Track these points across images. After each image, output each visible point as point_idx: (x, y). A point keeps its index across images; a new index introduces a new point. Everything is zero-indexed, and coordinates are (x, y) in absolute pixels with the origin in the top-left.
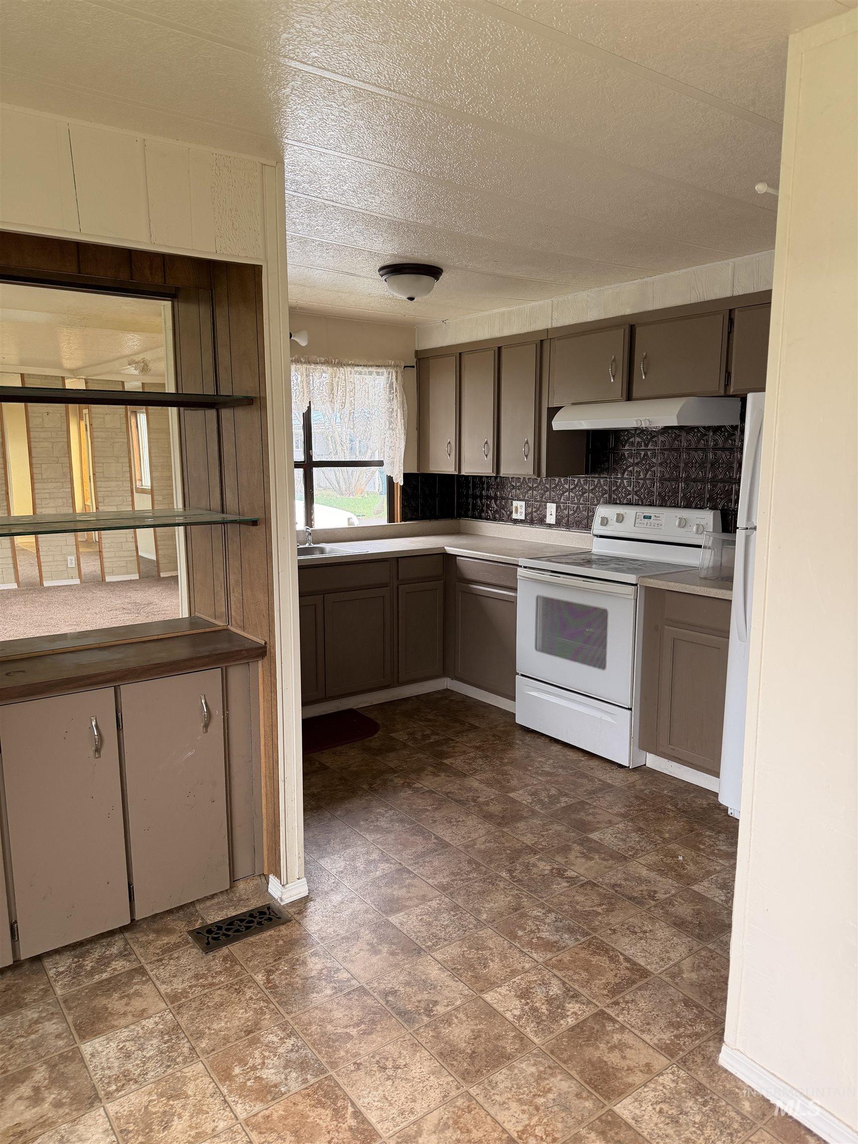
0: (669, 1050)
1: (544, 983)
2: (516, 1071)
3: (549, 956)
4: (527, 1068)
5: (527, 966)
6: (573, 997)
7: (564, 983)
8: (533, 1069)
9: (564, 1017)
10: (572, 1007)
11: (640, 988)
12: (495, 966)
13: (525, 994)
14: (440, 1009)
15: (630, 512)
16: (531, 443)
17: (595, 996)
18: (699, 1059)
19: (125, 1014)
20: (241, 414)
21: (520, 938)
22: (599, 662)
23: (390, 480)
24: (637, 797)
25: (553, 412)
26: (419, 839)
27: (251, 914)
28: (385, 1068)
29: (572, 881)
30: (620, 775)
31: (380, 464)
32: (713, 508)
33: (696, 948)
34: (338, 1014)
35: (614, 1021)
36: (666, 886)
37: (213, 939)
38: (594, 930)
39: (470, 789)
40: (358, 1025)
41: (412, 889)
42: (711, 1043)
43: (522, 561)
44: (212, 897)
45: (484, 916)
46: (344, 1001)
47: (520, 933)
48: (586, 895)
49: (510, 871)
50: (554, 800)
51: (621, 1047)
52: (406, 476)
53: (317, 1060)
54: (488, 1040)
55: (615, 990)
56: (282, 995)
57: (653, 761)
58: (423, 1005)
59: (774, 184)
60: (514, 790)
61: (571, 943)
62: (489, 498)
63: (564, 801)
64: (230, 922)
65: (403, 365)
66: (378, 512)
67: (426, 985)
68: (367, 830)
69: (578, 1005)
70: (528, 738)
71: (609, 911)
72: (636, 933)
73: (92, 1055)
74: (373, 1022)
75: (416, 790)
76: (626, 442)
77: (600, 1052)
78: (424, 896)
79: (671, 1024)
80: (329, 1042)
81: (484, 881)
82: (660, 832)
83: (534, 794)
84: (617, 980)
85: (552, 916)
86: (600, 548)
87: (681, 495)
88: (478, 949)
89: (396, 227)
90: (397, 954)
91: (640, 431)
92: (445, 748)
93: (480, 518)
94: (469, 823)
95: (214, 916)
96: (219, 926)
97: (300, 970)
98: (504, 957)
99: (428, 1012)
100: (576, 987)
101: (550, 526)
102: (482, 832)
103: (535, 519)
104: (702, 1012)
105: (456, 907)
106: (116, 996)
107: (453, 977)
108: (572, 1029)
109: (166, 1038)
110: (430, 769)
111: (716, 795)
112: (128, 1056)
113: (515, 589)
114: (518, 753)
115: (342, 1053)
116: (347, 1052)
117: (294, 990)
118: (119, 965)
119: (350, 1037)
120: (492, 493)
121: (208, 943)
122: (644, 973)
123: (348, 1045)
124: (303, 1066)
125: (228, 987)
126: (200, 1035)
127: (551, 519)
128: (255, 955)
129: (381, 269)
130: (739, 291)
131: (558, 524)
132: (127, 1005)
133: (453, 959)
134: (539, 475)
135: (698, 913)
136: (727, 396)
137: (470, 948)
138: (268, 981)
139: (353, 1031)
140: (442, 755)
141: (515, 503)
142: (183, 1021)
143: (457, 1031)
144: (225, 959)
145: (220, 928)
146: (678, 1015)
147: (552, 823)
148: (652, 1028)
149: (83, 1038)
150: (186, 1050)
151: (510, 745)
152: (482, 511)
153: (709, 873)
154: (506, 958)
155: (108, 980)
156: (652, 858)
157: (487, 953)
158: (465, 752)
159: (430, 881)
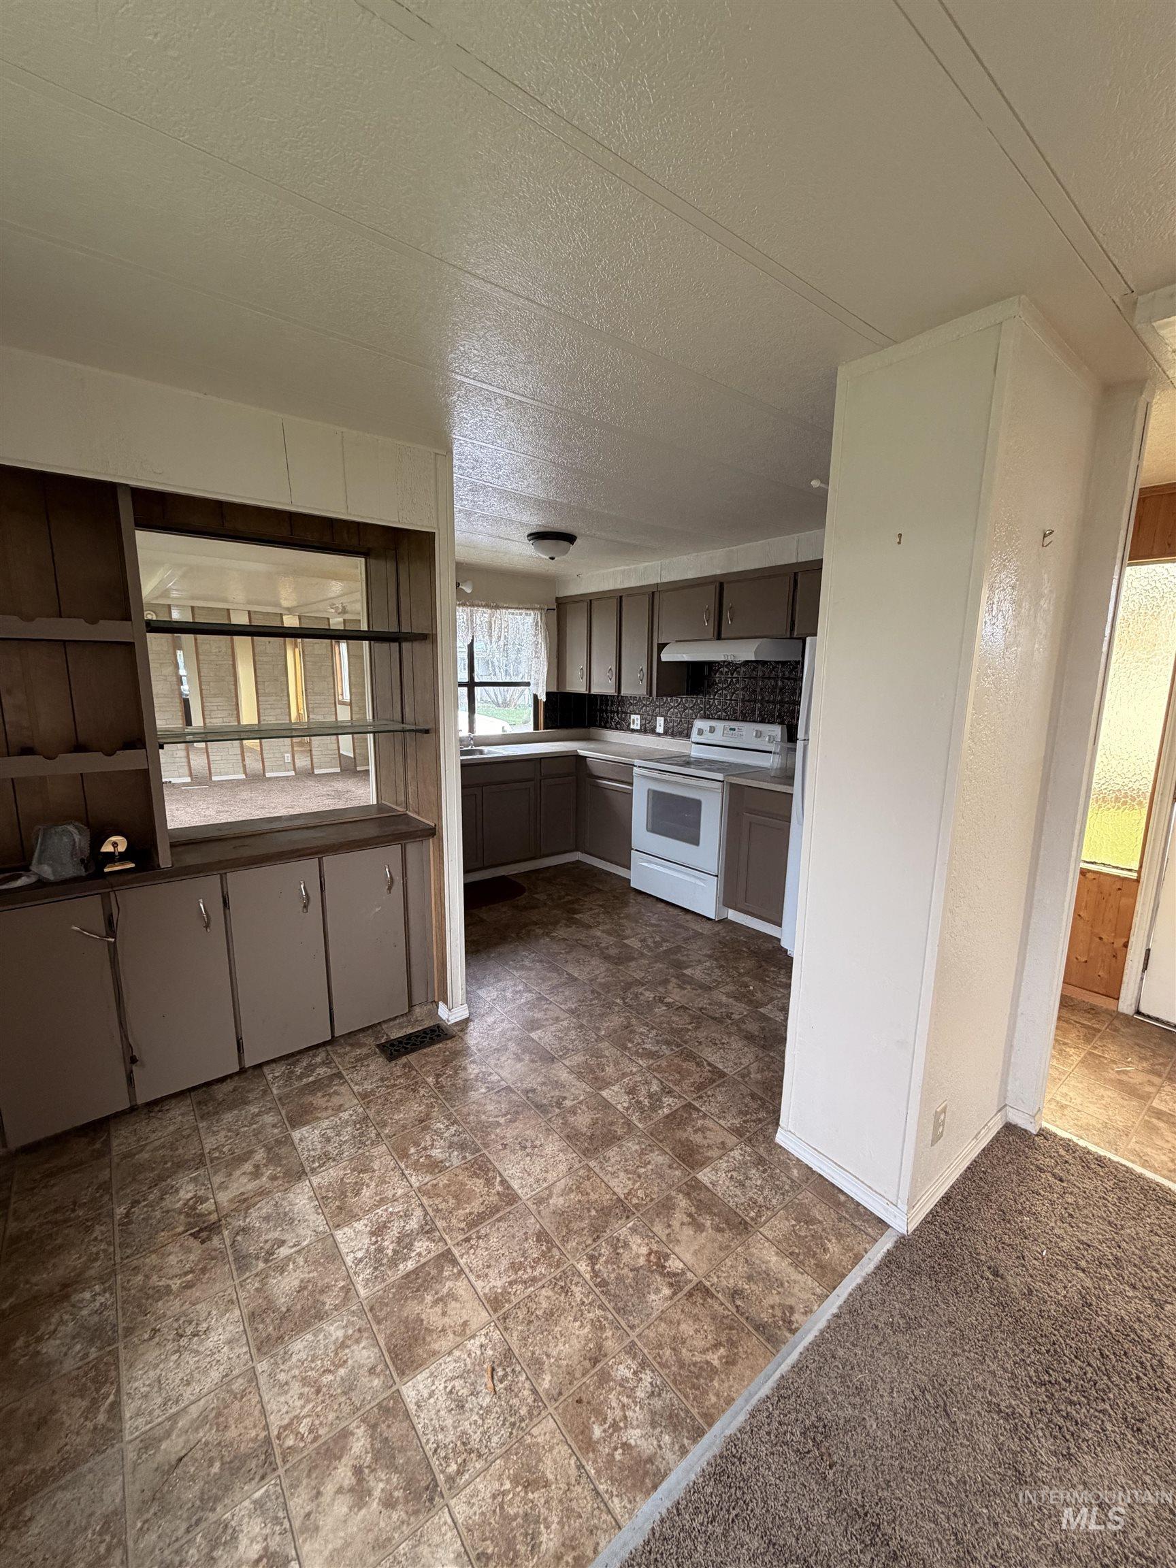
0: (738, 1132)
1: (647, 1083)
2: (624, 1149)
3: (651, 1062)
4: (633, 1146)
5: (634, 1070)
6: (668, 1093)
7: (662, 1082)
8: (637, 1147)
9: (661, 1107)
10: (667, 1100)
11: (718, 1086)
12: (610, 1070)
13: (632, 1091)
14: (568, 1103)
15: (720, 725)
16: (645, 670)
17: (685, 1092)
18: (761, 1138)
19: (326, 1108)
20: (417, 646)
21: (629, 1049)
22: (695, 841)
23: (535, 697)
24: (720, 942)
25: (661, 647)
26: (555, 975)
27: (424, 1031)
28: (524, 1148)
29: (668, 1005)
30: (708, 925)
31: (528, 684)
32: (781, 723)
33: (761, 1055)
34: (490, 1107)
35: (698, 1110)
36: (739, 1009)
37: (395, 1050)
38: (686, 1042)
39: (594, 937)
40: (505, 1115)
41: (549, 1013)
42: (770, 1126)
43: (637, 762)
44: (395, 1018)
45: (603, 1033)
46: (495, 1098)
47: (630, 1045)
48: (680, 1016)
49: (623, 999)
50: (658, 945)
51: (703, 1130)
52: (548, 694)
53: (474, 1142)
54: (604, 1125)
55: (700, 1087)
56: (448, 1093)
57: (733, 915)
58: (555, 1100)
59: (825, 480)
60: (627, 938)
61: (668, 1052)
62: (612, 712)
63: (666, 946)
64: (409, 1037)
65: (546, 608)
66: (526, 722)
67: (558, 1085)
68: (515, 968)
69: (671, 1099)
70: (640, 898)
71: (697, 1028)
72: (716, 1044)
73: (301, 1140)
74: (517, 1113)
75: (553, 938)
76: (717, 671)
77: (687, 1134)
78: (557, 1018)
79: (740, 1112)
80: (483, 1129)
81: (603, 1006)
82: (736, 968)
83: (643, 941)
84: (702, 1080)
85: (654, 1032)
86: (696, 752)
87: (757, 713)
88: (597, 1057)
89: (541, 504)
90: (536, 1062)
91: (727, 664)
92: (576, 906)
93: (605, 727)
94: (593, 963)
95: (396, 1034)
96: (400, 1041)
97: (462, 1074)
98: (617, 1063)
99: (559, 1105)
100: (671, 1085)
101: (659, 735)
102: (603, 969)
103: (648, 729)
104: (764, 1103)
105: (582, 1026)
106: (319, 1094)
107: (578, 1078)
108: (667, 1117)
109: (358, 1126)
110: (564, 922)
111: (779, 940)
112: (328, 1140)
113: (631, 784)
114: (632, 910)
115: (493, 1137)
116: (497, 1136)
117: (457, 1089)
118: (322, 1071)
119: (499, 1124)
120: (614, 708)
121: (391, 1054)
122: (722, 1075)
123: (498, 1131)
124: (463, 1147)
125: (406, 1088)
126: (385, 1125)
127: (660, 730)
128: (427, 1063)
129: (529, 535)
130: (802, 559)
131: (666, 733)
132: (328, 1101)
133: (578, 1065)
134: (651, 695)
135: (763, 1029)
136: (791, 638)
137: (592, 1056)
138: (437, 1082)
139: (502, 1120)
140: (575, 912)
141: (633, 717)
142: (371, 1114)
143: (580, 1119)
144: (404, 1066)
145: (400, 1042)
146: (746, 1106)
147: (656, 962)
148: (727, 1115)
149: (293, 1127)
150: (373, 1135)
151: (625, 904)
152: (607, 722)
153: (772, 999)
154: (618, 1064)
155: (314, 1082)
156: (730, 988)
157: (604, 1060)
158: (591, 909)
159: (562, 1006)
